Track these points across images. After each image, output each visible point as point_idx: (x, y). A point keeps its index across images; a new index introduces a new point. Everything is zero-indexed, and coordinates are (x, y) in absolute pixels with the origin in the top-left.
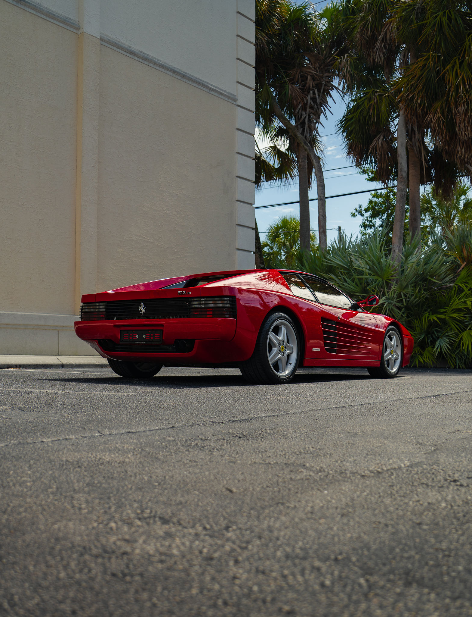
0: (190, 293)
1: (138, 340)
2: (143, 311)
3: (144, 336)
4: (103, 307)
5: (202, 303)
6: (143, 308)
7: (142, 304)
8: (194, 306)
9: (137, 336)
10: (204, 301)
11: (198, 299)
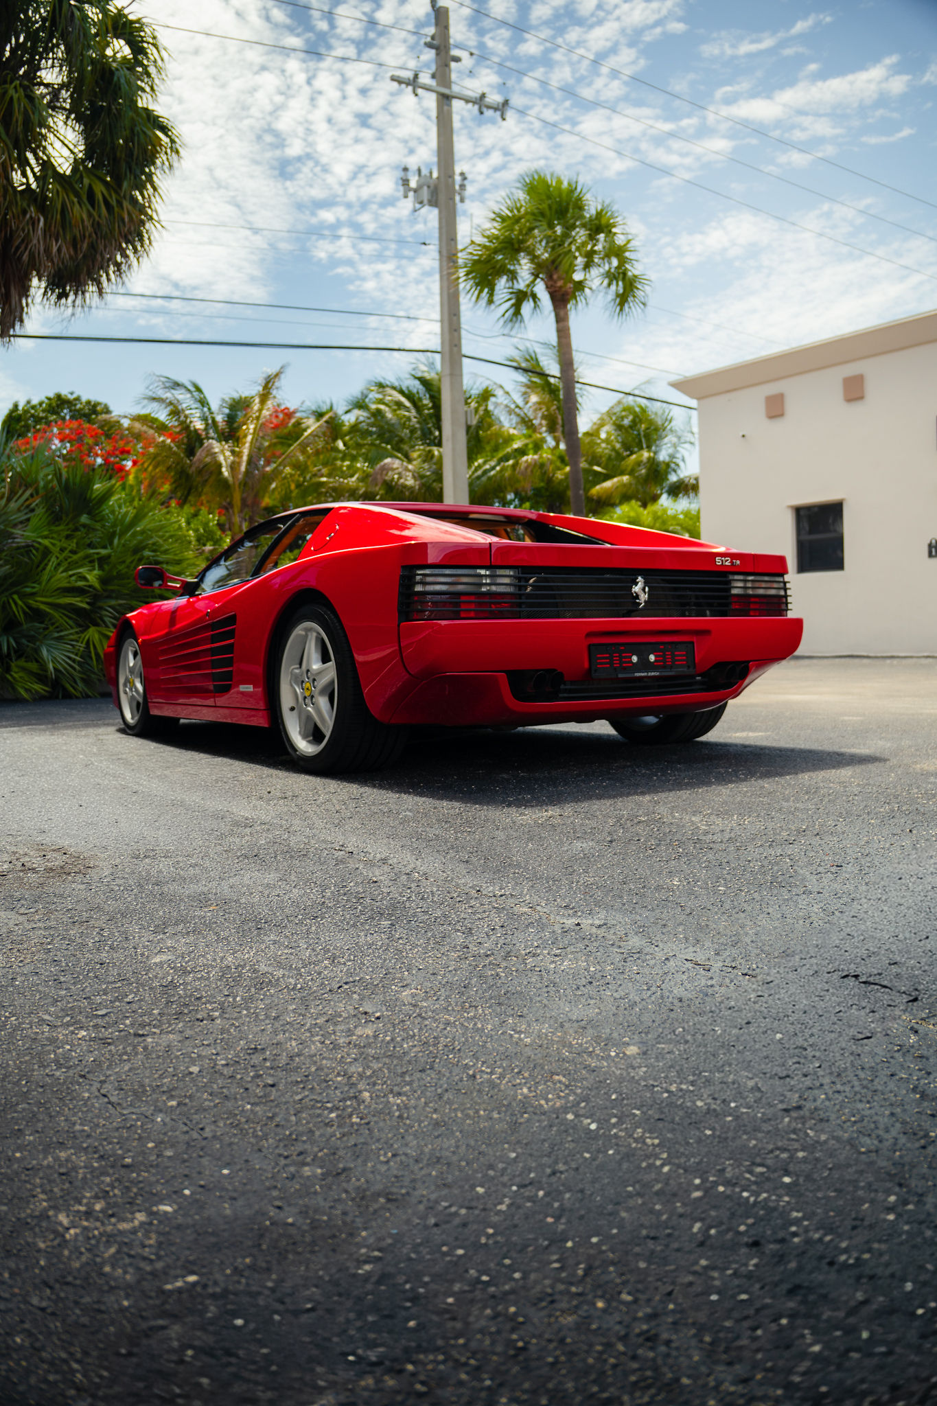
0: (738, 562)
1: (636, 667)
2: (644, 597)
3: (652, 658)
4: (507, 581)
5: (749, 585)
6: (644, 590)
7: (640, 578)
8: (734, 591)
9: (635, 659)
10: (752, 581)
11: (741, 577)
